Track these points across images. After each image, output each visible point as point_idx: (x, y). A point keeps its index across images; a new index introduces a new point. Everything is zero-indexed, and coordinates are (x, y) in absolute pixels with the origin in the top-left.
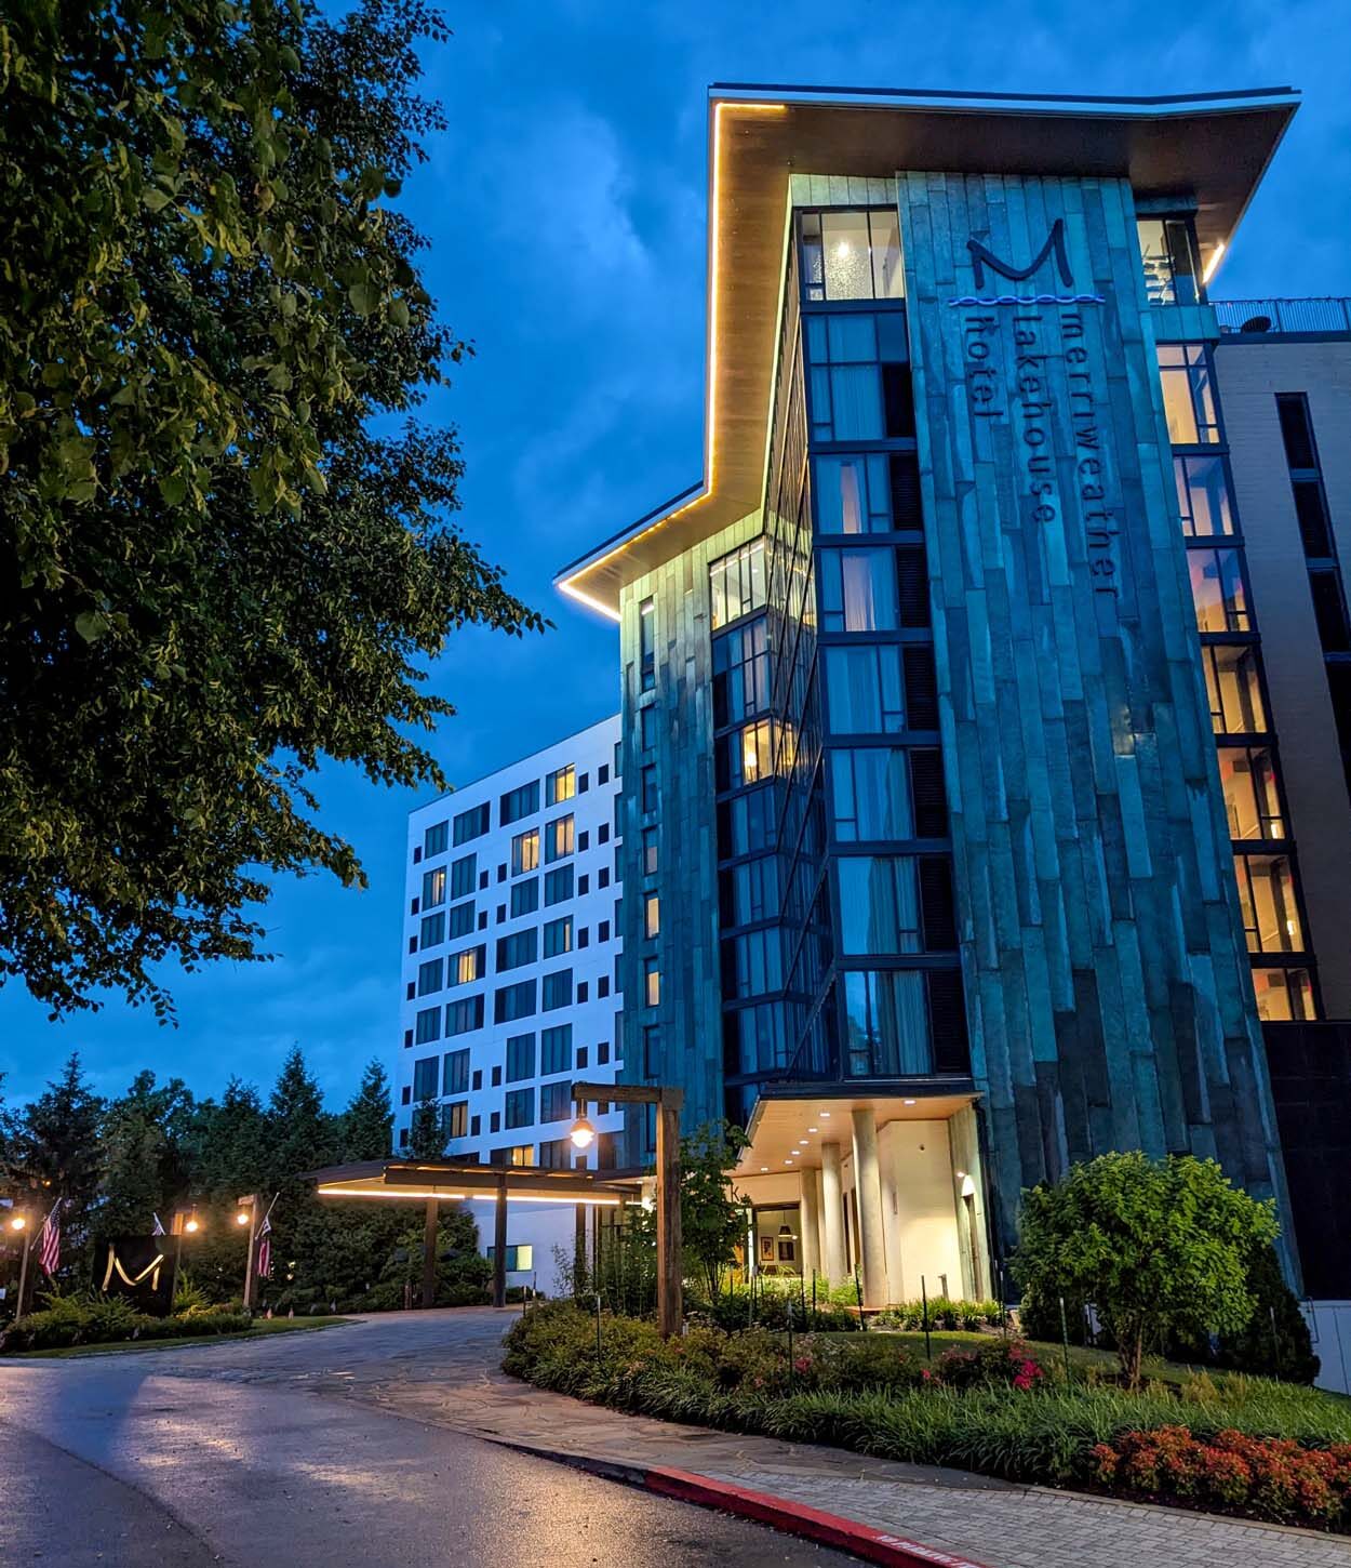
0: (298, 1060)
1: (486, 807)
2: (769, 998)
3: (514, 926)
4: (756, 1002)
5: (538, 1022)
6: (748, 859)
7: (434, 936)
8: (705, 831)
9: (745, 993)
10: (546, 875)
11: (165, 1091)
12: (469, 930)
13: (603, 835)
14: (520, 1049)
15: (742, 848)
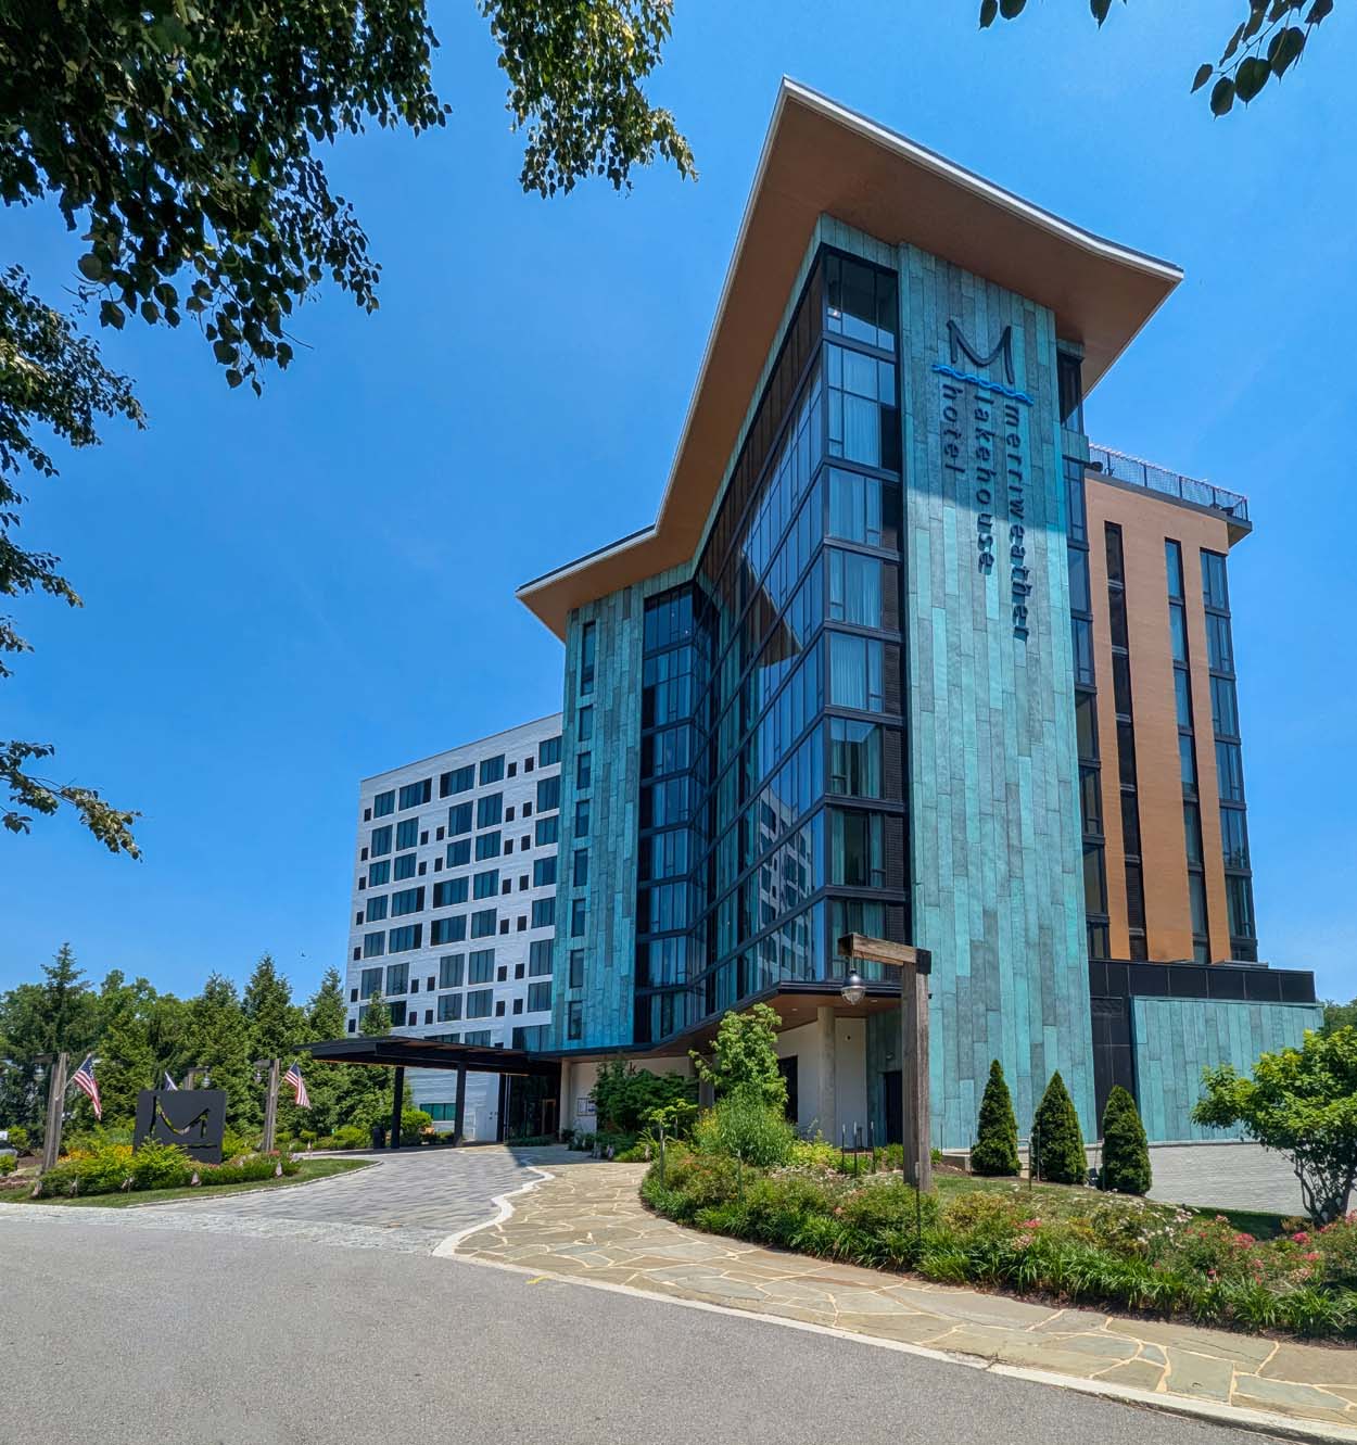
0: (268, 962)
1: (428, 783)
2: (675, 933)
3: (449, 874)
4: (664, 935)
5: (467, 946)
6: (664, 830)
7: (380, 876)
8: (630, 806)
9: (655, 929)
10: (478, 838)
11: (133, 987)
12: (411, 874)
13: (527, 810)
14: (451, 966)
15: (659, 821)
